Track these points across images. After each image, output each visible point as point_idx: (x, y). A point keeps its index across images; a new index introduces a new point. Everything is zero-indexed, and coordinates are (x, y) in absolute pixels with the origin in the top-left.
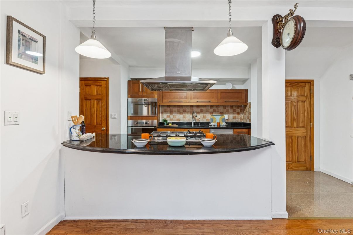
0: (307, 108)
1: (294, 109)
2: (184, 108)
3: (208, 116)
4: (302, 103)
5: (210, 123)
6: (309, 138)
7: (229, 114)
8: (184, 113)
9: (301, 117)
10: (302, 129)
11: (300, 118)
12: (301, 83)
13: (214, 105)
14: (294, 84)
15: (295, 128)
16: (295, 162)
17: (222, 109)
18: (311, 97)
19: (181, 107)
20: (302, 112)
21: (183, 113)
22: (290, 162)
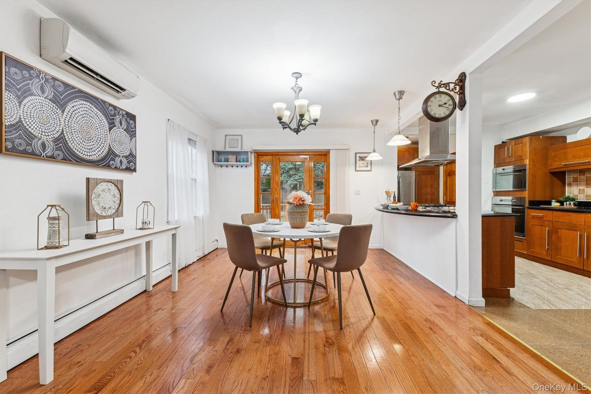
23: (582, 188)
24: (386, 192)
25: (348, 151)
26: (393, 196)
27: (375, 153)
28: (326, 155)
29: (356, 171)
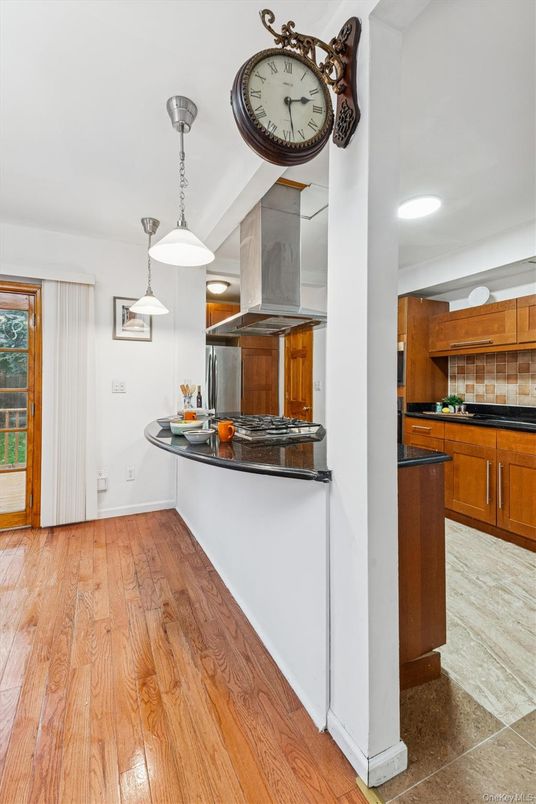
2: (521, 360)
8: (522, 378)
19: (510, 359)
21: (516, 379)
23: (470, 383)
24: (182, 387)
25: (91, 289)
26: (195, 395)
27: (149, 298)
28: (33, 293)
29: (115, 338)
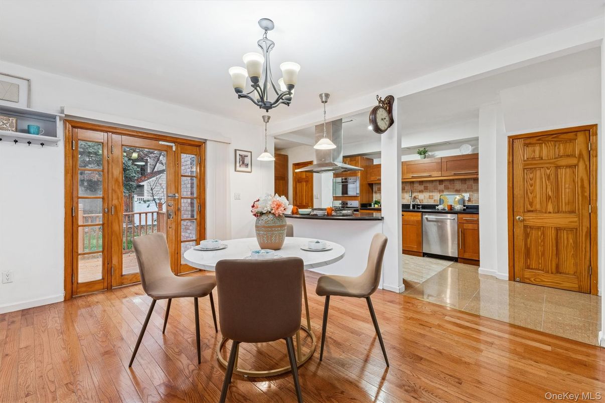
0: (579, 178)
1: (547, 182)
3: (437, 196)
4: (568, 170)
5: (438, 205)
6: (587, 232)
7: (473, 192)
9: (565, 195)
10: (568, 215)
11: (563, 196)
12: (565, 134)
13: (445, 180)
14: (547, 139)
15: (550, 213)
16: (550, 272)
17: (458, 185)
18: (591, 156)
20: (567, 186)
22: (539, 270)
25: (228, 145)
27: (266, 153)
28: (199, 146)
29: (236, 171)
